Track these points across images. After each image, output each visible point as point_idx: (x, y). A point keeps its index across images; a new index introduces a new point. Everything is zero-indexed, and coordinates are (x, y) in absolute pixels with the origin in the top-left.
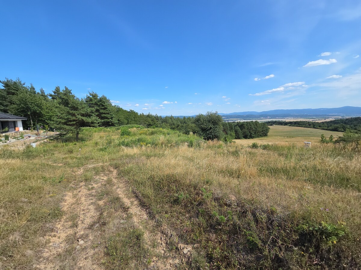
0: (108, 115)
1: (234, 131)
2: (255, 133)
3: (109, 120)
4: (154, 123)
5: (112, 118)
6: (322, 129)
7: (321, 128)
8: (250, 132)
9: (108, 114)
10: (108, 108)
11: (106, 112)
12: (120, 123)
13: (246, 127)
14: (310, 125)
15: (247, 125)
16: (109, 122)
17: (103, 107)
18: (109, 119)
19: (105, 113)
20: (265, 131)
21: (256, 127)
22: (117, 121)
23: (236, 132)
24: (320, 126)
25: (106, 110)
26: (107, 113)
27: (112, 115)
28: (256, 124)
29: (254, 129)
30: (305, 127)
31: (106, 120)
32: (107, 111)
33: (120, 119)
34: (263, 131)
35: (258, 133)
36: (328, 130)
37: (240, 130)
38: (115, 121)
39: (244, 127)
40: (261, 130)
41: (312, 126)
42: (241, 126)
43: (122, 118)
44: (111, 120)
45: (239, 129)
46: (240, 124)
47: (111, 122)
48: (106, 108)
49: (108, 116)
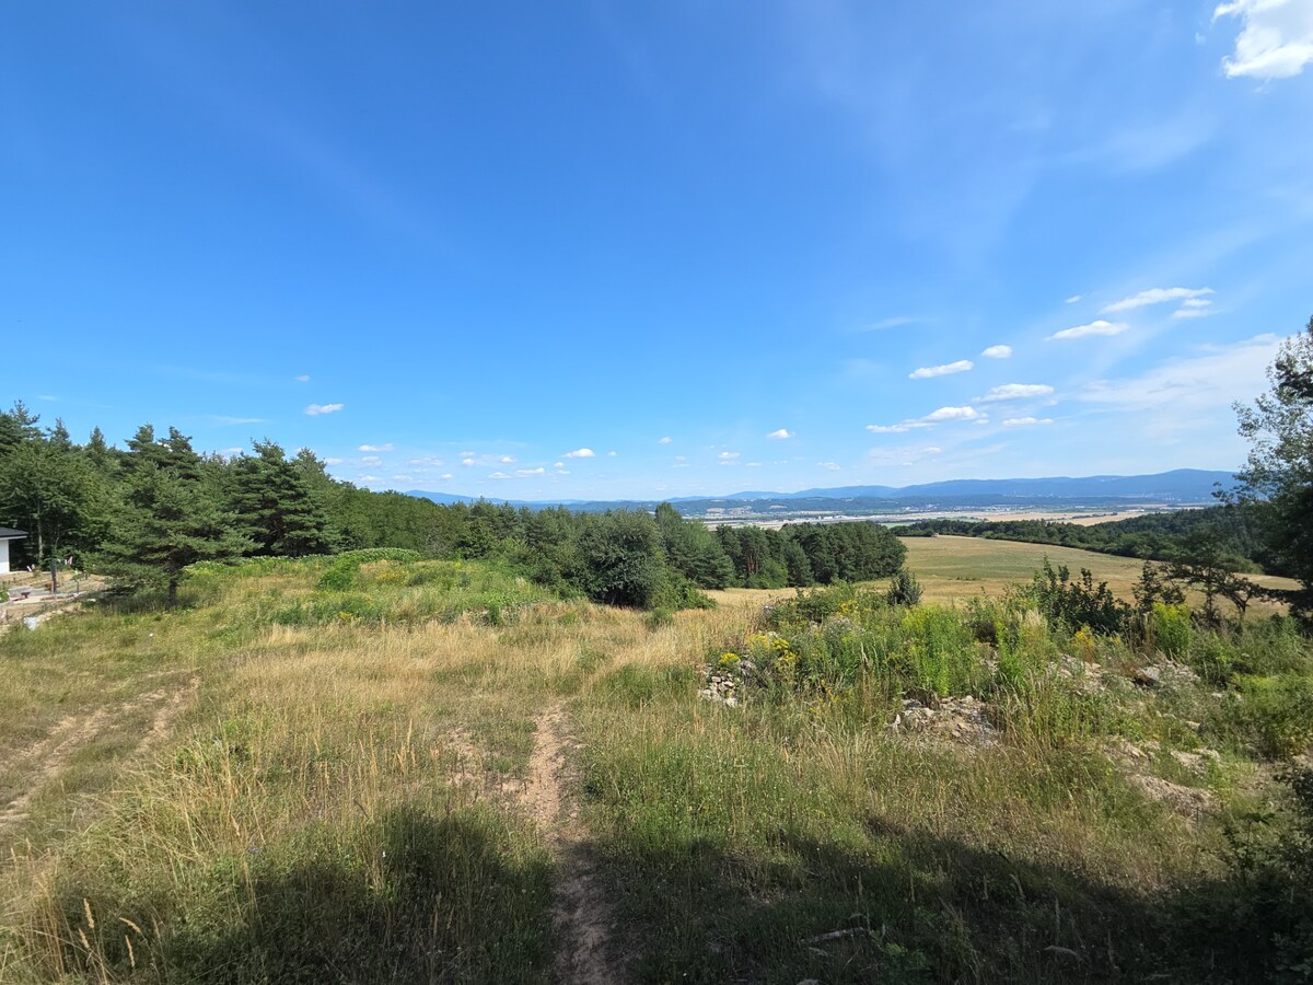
0: (307, 517)
1: (782, 559)
2: (857, 565)
3: (307, 534)
4: (479, 538)
5: (319, 527)
6: (1088, 549)
7: (1087, 545)
8: (838, 562)
9: (309, 512)
10: (311, 493)
11: (299, 508)
12: (351, 540)
13: (825, 544)
14: (1050, 535)
15: (828, 538)
16: (307, 540)
17: (290, 492)
18: (308, 528)
19: (295, 512)
20: (890, 557)
21: (858, 543)
22: (339, 537)
23: (791, 561)
24: (1081, 540)
25: (301, 501)
26: (303, 511)
27: (321, 516)
28: (860, 536)
29: (852, 551)
30: (1034, 542)
31: (299, 532)
32: (304, 503)
33: (350, 528)
34: (882, 558)
35: (866, 563)
36: (1107, 552)
37: (805, 556)
38: (330, 534)
39: (817, 545)
40: (875, 553)
41: (1057, 538)
42: (808, 539)
43: (360, 522)
44: (315, 531)
45: (801, 551)
46: (805, 535)
47: (317, 540)
48: (305, 494)
49: (308, 520)
